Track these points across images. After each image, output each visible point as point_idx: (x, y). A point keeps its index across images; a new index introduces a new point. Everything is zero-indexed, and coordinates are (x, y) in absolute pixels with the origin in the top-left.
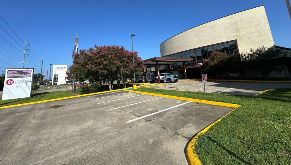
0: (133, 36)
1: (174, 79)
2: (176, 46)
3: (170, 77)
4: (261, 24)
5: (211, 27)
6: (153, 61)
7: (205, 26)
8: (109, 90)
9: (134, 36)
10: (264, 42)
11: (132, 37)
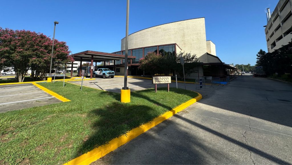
0: (55, 23)
1: (108, 75)
2: (134, 43)
3: (105, 73)
4: (200, 33)
5: (164, 30)
6: (85, 54)
7: (160, 28)
8: (18, 82)
9: (57, 23)
10: (200, 49)
11: (55, 25)
